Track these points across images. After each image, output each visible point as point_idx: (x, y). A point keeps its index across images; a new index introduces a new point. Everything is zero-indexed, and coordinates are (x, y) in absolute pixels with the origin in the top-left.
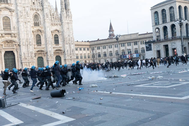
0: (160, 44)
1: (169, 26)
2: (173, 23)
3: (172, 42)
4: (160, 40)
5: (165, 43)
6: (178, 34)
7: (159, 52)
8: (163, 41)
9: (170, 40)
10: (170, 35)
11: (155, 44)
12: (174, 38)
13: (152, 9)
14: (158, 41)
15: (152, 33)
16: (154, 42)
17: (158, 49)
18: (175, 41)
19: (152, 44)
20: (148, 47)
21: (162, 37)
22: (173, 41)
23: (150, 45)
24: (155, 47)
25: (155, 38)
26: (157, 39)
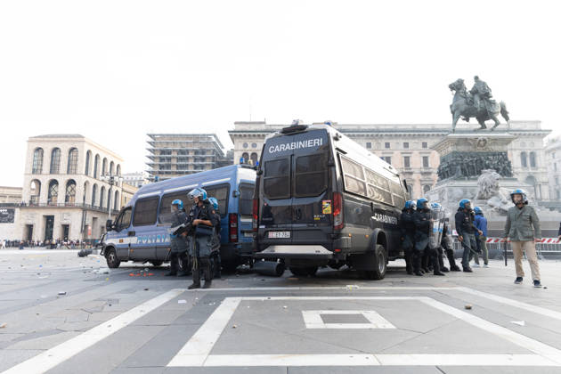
0: (37, 211)
1: (62, 180)
2: (72, 177)
3: (63, 211)
4: (37, 205)
5: (49, 213)
6: (79, 200)
7: (30, 228)
8: (43, 208)
9: (59, 208)
10: (61, 199)
11: (24, 211)
12: (69, 205)
13: (31, 140)
14: (33, 205)
15: (21, 189)
16: (23, 206)
17: (30, 222)
18: (71, 211)
19: (17, 210)
20: (6, 216)
21: (43, 199)
22: (67, 211)
23: (12, 212)
24: (23, 216)
25: (26, 199)
26: (31, 202)
